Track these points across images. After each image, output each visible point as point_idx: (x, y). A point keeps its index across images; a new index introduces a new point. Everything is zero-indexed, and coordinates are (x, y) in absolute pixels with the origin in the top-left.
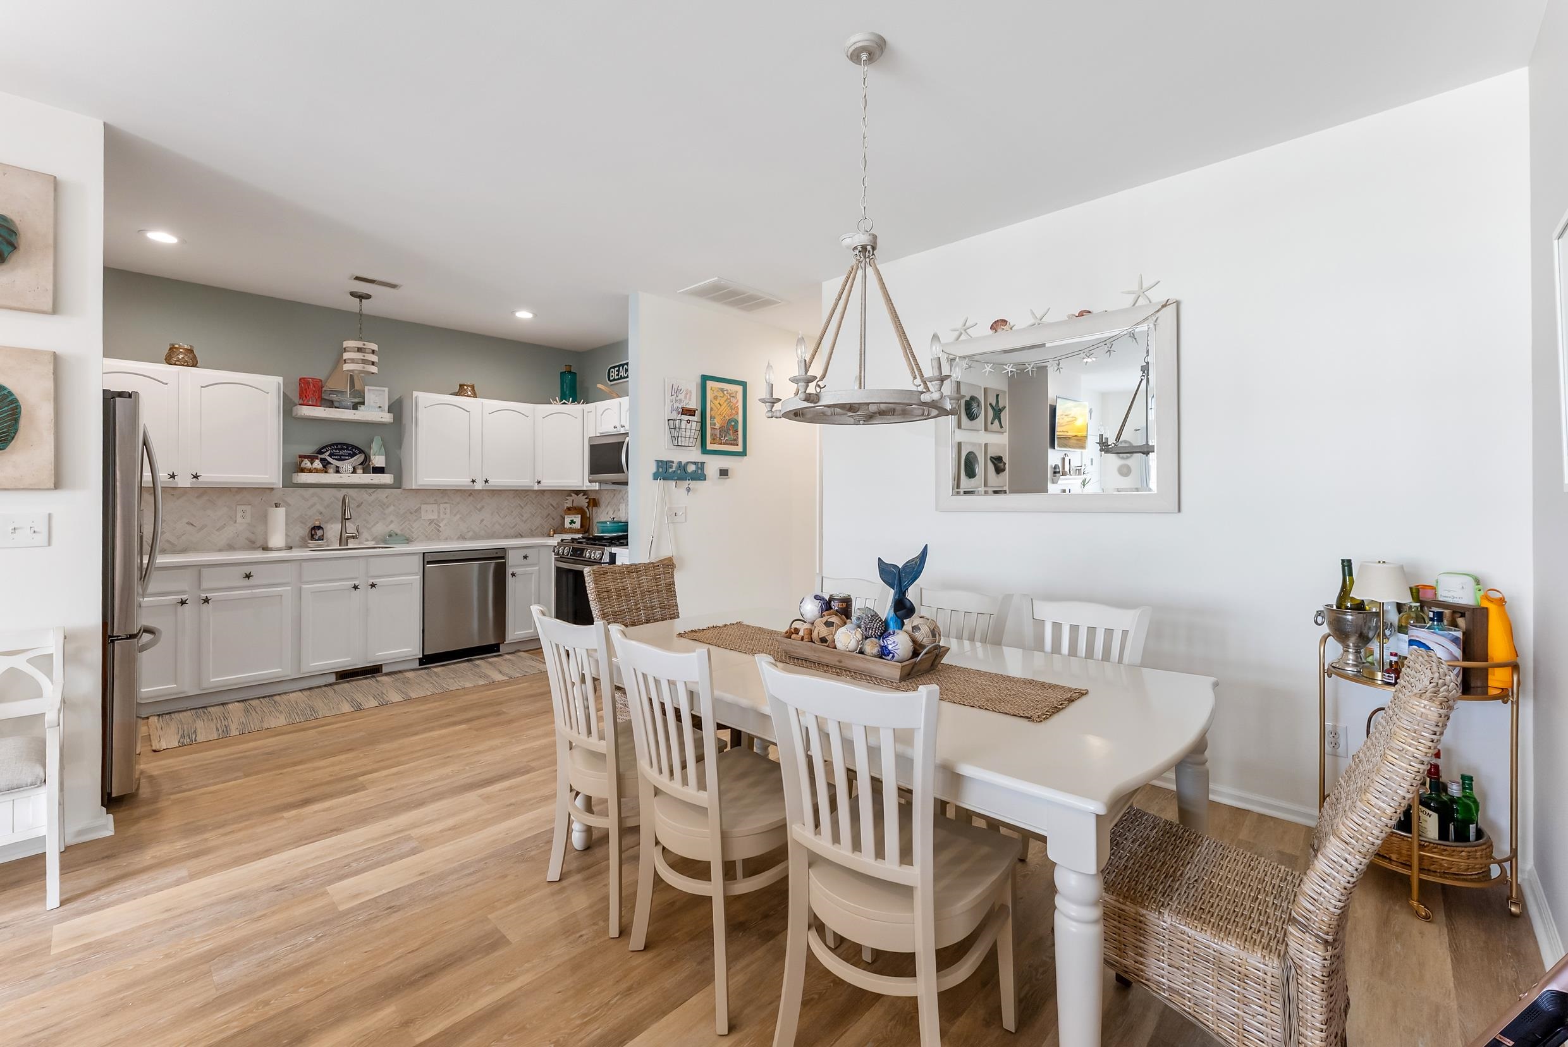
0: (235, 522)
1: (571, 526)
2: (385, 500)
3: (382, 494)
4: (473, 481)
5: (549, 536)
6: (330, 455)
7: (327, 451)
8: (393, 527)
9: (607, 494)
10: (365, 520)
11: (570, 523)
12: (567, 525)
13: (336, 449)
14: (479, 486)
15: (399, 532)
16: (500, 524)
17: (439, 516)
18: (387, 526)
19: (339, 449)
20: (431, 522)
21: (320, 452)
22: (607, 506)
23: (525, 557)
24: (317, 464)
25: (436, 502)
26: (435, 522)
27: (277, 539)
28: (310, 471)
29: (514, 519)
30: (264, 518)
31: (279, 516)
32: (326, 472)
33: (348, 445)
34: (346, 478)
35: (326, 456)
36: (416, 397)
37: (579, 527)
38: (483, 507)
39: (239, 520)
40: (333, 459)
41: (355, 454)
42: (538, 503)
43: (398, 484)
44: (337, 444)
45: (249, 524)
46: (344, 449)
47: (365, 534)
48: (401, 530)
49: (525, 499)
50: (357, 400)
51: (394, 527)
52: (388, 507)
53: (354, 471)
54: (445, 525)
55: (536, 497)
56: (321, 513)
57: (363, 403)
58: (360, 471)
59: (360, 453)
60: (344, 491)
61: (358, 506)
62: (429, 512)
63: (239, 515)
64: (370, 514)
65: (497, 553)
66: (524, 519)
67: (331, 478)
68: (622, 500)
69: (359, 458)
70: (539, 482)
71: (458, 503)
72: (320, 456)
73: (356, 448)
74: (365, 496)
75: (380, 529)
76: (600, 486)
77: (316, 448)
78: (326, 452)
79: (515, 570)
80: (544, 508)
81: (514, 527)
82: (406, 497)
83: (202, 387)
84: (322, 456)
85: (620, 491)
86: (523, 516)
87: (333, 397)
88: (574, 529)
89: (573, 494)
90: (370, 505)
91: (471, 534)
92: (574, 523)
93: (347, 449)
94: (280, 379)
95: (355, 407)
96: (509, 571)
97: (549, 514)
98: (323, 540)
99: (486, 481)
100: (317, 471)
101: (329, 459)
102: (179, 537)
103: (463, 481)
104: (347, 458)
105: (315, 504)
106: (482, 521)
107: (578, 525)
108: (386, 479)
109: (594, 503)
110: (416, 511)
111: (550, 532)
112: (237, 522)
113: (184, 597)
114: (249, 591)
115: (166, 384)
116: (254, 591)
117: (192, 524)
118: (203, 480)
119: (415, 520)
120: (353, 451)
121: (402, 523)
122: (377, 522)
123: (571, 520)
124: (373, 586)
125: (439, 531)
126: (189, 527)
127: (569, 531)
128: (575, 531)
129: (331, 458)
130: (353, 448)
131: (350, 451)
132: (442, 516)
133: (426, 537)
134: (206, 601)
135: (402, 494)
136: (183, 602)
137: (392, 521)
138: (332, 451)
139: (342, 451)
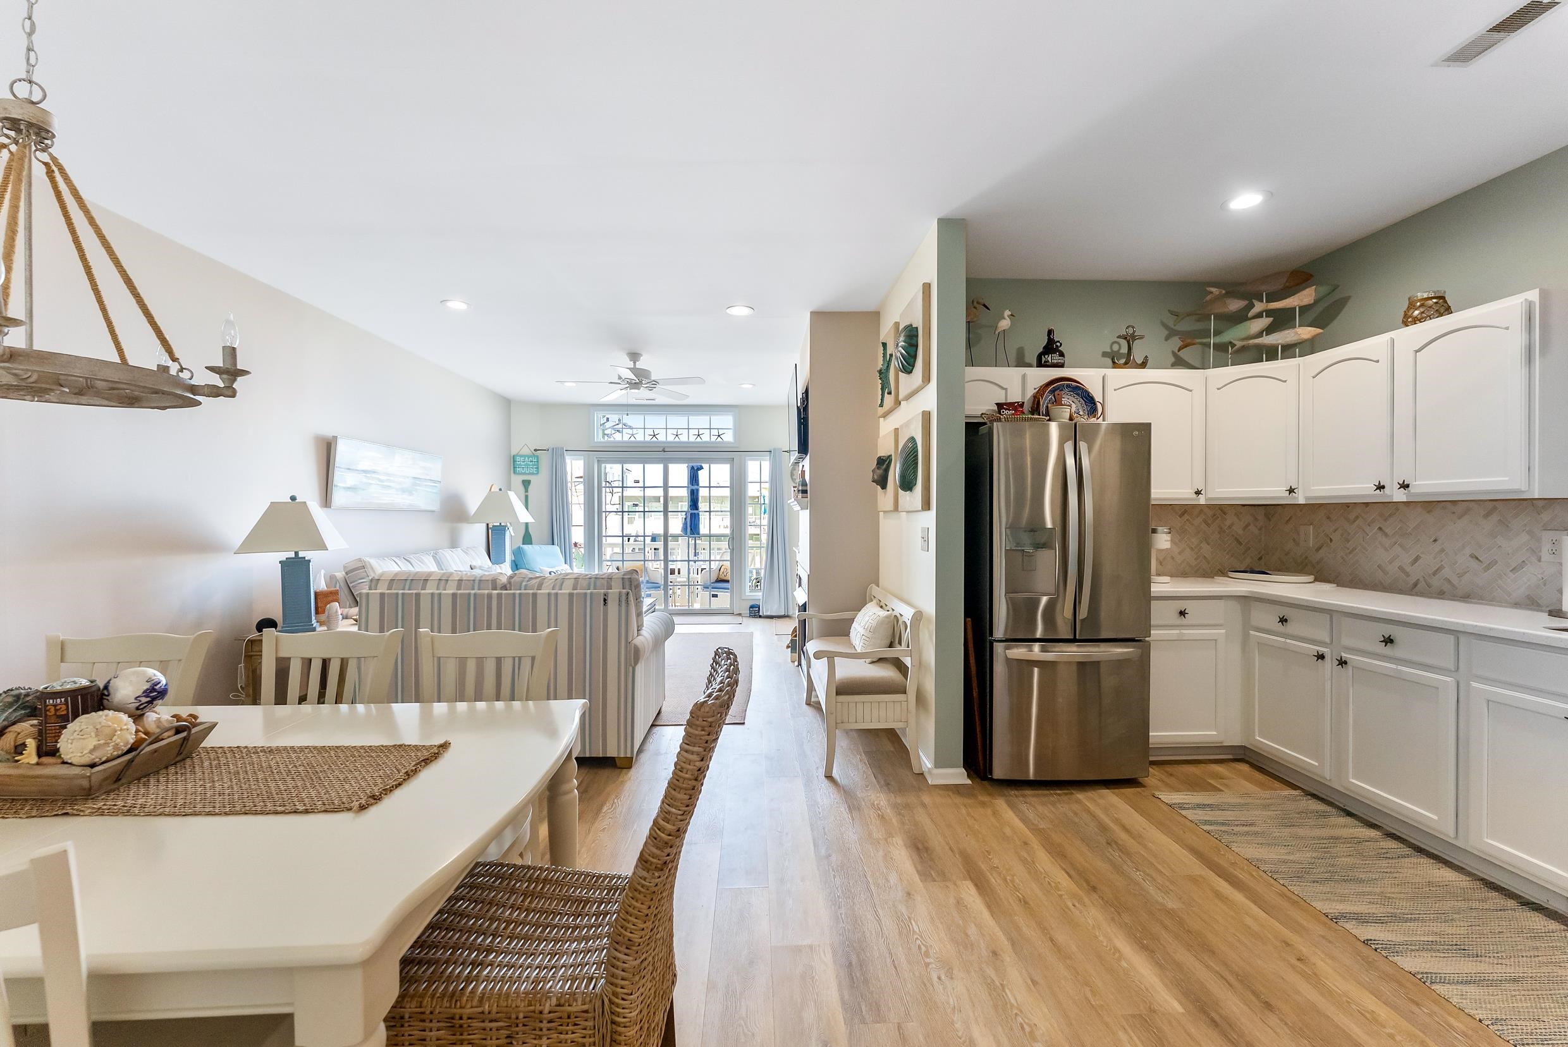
0: (1540, 560)
39: (1546, 556)
63: (1546, 547)
83: (1417, 350)
94: (1531, 295)
102: (1460, 576)
112: (1542, 560)
113: (1322, 650)
114: (1394, 666)
115: (1378, 361)
116: (1400, 667)
117: (1477, 558)
118: (1412, 492)
126: (1474, 562)
134: (1343, 663)
136: (1321, 657)
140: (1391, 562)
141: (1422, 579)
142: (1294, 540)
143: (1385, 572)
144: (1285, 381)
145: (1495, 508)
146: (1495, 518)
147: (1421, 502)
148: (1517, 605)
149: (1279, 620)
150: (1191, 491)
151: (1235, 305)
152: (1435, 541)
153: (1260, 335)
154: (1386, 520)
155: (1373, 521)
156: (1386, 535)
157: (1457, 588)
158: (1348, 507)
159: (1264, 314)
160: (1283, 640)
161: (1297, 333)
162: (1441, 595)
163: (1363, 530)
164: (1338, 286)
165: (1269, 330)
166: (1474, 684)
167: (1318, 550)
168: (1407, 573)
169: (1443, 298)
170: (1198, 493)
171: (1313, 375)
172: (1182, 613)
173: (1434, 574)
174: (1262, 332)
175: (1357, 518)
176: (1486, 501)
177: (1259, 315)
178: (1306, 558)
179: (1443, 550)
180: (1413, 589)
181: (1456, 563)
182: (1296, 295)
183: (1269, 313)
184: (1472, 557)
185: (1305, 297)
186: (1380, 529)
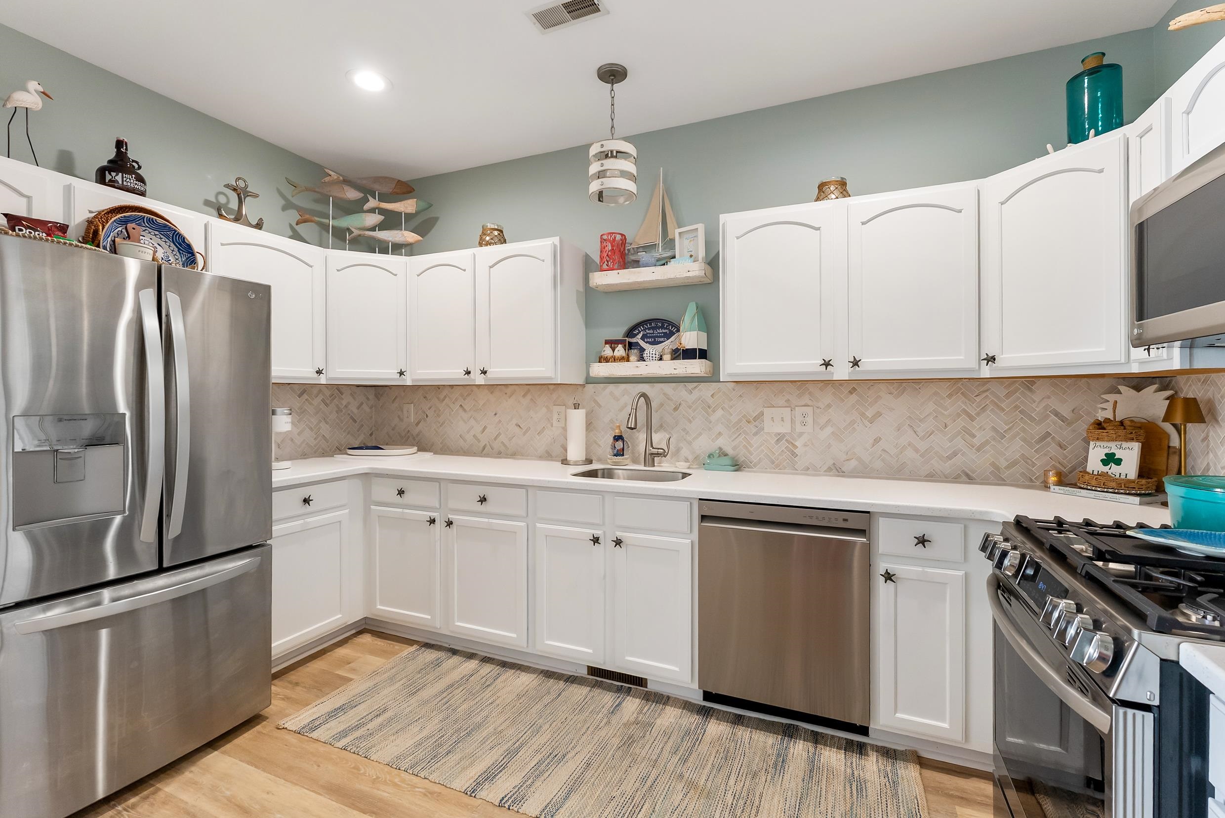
0: (552, 426)
1: (1105, 469)
2: (710, 401)
6: (642, 338)
7: (640, 332)
8: (720, 442)
10: (684, 430)
11: (1105, 462)
12: (1094, 464)
13: (649, 329)
14: (841, 372)
16: (917, 450)
17: (794, 429)
18: (713, 441)
19: (652, 328)
20: (780, 437)
21: (630, 333)
23: (922, 541)
24: (620, 350)
25: (789, 405)
26: (787, 437)
27: (573, 452)
28: (607, 360)
29: (951, 440)
30: (566, 423)
31: (578, 420)
32: (627, 361)
33: (663, 321)
34: (651, 368)
35: (638, 339)
36: (723, 225)
38: (879, 414)
39: (555, 423)
40: (646, 342)
41: (669, 335)
42: (1017, 407)
44: (648, 321)
45: (563, 428)
46: (658, 328)
48: (734, 448)
49: (978, 399)
50: (668, 254)
51: (725, 443)
52: (714, 411)
53: (661, 357)
54: (805, 445)
55: (1008, 396)
58: (667, 357)
60: (658, 387)
61: (676, 409)
62: (777, 421)
63: (555, 416)
64: (690, 422)
65: (845, 520)
66: (977, 442)
67: (632, 368)
70: (991, 359)
71: (829, 406)
72: (628, 340)
73: (672, 324)
74: (683, 394)
75: (704, 444)
77: (624, 329)
78: (638, 334)
79: (893, 567)
80: (1034, 421)
81: (949, 458)
82: (740, 396)
83: (489, 265)
84: (632, 340)
86: (974, 436)
87: (643, 256)
88: (1114, 480)
89: (1122, 388)
90: (690, 407)
91: (853, 463)
92: (1118, 462)
93: (662, 327)
94: (556, 241)
95: (667, 262)
96: (881, 566)
97: (1041, 434)
98: (624, 455)
99: (855, 363)
100: (615, 359)
101: (642, 343)
102: (510, 439)
103: (806, 365)
104: (662, 339)
105: (625, 405)
106: (877, 440)
107: (1127, 469)
110: (755, 419)
111: (1048, 476)
112: (554, 426)
113: (434, 515)
114: (486, 520)
115: (464, 270)
116: (491, 520)
117: (519, 426)
118: (488, 377)
119: (756, 434)
120: (669, 330)
121: (734, 437)
122: (700, 434)
123: (1106, 455)
124: (618, 542)
125: (794, 455)
126: (517, 429)
127: (1094, 482)
128: (1114, 484)
129: (644, 341)
130: (670, 325)
131: (666, 329)
132: (799, 428)
133: (773, 462)
134: (450, 523)
135: (734, 390)
136: (432, 521)
137: (720, 433)
138: (645, 331)
139: (656, 331)
140: (468, 432)
141: (488, 444)
142: (399, 417)
143: (465, 441)
144: (396, 275)
145: (529, 391)
146: (529, 397)
148: (541, 458)
149: (397, 492)
150: (312, 370)
151: (352, 194)
152: (496, 414)
153: (373, 229)
154: (464, 399)
155: (456, 400)
156: (465, 410)
157: (508, 449)
158: (439, 389)
159: (377, 210)
160: (401, 510)
161: (403, 235)
162: (499, 455)
163: (450, 407)
164: (432, 205)
165: (382, 226)
166: (538, 525)
167: (417, 424)
168: (479, 439)
169: (501, 231)
170: (319, 372)
171: (418, 273)
172: (306, 501)
173: (495, 439)
174: (375, 227)
175: (445, 397)
177: (372, 211)
178: (409, 431)
180: (482, 452)
181: (508, 429)
182: (403, 202)
183: (382, 211)
184: (517, 426)
185: (407, 206)
186: (461, 405)
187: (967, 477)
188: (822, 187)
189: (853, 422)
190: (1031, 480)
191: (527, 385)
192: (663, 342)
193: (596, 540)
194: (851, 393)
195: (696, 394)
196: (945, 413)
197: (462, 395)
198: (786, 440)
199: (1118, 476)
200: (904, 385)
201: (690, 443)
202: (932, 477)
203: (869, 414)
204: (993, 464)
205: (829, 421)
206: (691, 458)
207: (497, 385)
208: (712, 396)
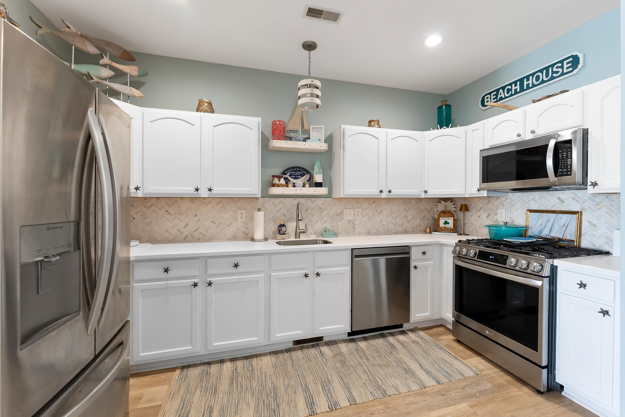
0: (237, 221)
1: (446, 226)
2: (322, 206)
3: (320, 202)
4: (381, 192)
5: (425, 232)
6: (290, 176)
7: (288, 172)
8: (326, 225)
9: (479, 201)
10: (310, 220)
11: (445, 224)
12: (442, 225)
13: (293, 171)
14: (384, 195)
15: (330, 229)
16: (393, 224)
17: (354, 218)
18: (323, 224)
19: (295, 171)
20: (350, 221)
21: (284, 173)
22: (479, 211)
23: (425, 254)
24: (282, 181)
25: (353, 208)
26: (352, 221)
27: (259, 234)
28: (278, 186)
29: (402, 219)
30: (252, 218)
31: (260, 216)
32: (287, 187)
33: (300, 168)
34: (299, 191)
35: (287, 176)
36: (344, 129)
37: (452, 227)
38: (382, 211)
39: (239, 219)
40: (292, 178)
41: (304, 175)
43: (329, 195)
44: (293, 168)
45: (244, 222)
46: (298, 171)
47: (310, 230)
48: (332, 227)
49: (409, 205)
50: (306, 136)
51: (328, 225)
52: (323, 211)
53: (304, 186)
54: (358, 224)
55: (416, 204)
56: (285, 215)
57: (309, 138)
58: (307, 185)
59: (307, 173)
60: (298, 200)
62: (349, 214)
63: (239, 216)
64: (313, 216)
65: (404, 250)
66: (408, 219)
67: (290, 190)
68: (500, 206)
69: (307, 177)
70: (426, 192)
71: (366, 208)
72: (284, 176)
73: (305, 170)
74: (310, 203)
75: (319, 226)
76: (488, 193)
77: (281, 170)
78: (287, 173)
79: (417, 264)
80: (421, 211)
81: (401, 226)
82: (334, 204)
83: (214, 126)
84: (285, 176)
85: (498, 198)
86: (407, 218)
87: (292, 135)
88: (449, 229)
90: (313, 209)
91: (374, 230)
92: (448, 223)
93: (300, 171)
94: (259, 119)
95: (305, 140)
96: (413, 264)
97: (425, 216)
98: (285, 234)
99: (390, 192)
100: (282, 186)
101: (289, 178)
102: (207, 231)
103: (373, 191)
104: (299, 177)
105: (281, 209)
106: (381, 221)
107: (451, 225)
108: (323, 191)
109: (465, 208)
110: (340, 214)
111: (426, 229)
112: (238, 221)
114: (237, 277)
115: (194, 125)
116: (240, 277)
117: (214, 222)
118: (214, 193)
119: (340, 220)
120: (303, 173)
121: (332, 222)
122: (317, 222)
123: (445, 221)
124: (318, 274)
125: (354, 228)
126: (212, 224)
127: (444, 230)
128: (449, 230)
129: (290, 177)
130: (303, 170)
131: (301, 172)
132: (356, 218)
133: (347, 232)
134: (210, 284)
135: (332, 201)
136: (195, 285)
137: (326, 221)
138: (291, 172)
139: (297, 172)
140: (173, 228)
141: (189, 234)
143: (170, 233)
146: (221, 205)
147: (189, 198)
148: (229, 240)
149: (164, 270)
152: (196, 216)
153: (105, 79)
155: (162, 207)
156: (170, 214)
157: (206, 236)
159: (108, 67)
162: (198, 240)
163: (156, 212)
164: (148, 74)
165: (111, 79)
166: (272, 274)
168: (182, 232)
169: (211, 104)
171: (152, 120)
173: (195, 231)
174: (107, 79)
175: (152, 205)
176: (217, 198)
179: (199, 220)
180: (185, 240)
181: (205, 225)
182: (127, 66)
184: (212, 222)
185: (132, 70)
186: (166, 211)
187: (405, 232)
188: (370, 122)
189: (374, 214)
190: (421, 231)
191: (219, 198)
192: (300, 178)
193: (306, 276)
194: (373, 203)
195: (315, 203)
196: (400, 210)
197: (167, 204)
198: (352, 222)
199: (449, 228)
200: (389, 200)
201: (312, 226)
202: (397, 233)
203: (379, 211)
204: (412, 227)
205: (367, 214)
206: (313, 233)
207: (197, 198)
208: (323, 204)
